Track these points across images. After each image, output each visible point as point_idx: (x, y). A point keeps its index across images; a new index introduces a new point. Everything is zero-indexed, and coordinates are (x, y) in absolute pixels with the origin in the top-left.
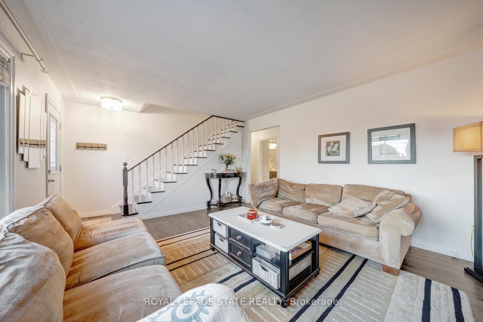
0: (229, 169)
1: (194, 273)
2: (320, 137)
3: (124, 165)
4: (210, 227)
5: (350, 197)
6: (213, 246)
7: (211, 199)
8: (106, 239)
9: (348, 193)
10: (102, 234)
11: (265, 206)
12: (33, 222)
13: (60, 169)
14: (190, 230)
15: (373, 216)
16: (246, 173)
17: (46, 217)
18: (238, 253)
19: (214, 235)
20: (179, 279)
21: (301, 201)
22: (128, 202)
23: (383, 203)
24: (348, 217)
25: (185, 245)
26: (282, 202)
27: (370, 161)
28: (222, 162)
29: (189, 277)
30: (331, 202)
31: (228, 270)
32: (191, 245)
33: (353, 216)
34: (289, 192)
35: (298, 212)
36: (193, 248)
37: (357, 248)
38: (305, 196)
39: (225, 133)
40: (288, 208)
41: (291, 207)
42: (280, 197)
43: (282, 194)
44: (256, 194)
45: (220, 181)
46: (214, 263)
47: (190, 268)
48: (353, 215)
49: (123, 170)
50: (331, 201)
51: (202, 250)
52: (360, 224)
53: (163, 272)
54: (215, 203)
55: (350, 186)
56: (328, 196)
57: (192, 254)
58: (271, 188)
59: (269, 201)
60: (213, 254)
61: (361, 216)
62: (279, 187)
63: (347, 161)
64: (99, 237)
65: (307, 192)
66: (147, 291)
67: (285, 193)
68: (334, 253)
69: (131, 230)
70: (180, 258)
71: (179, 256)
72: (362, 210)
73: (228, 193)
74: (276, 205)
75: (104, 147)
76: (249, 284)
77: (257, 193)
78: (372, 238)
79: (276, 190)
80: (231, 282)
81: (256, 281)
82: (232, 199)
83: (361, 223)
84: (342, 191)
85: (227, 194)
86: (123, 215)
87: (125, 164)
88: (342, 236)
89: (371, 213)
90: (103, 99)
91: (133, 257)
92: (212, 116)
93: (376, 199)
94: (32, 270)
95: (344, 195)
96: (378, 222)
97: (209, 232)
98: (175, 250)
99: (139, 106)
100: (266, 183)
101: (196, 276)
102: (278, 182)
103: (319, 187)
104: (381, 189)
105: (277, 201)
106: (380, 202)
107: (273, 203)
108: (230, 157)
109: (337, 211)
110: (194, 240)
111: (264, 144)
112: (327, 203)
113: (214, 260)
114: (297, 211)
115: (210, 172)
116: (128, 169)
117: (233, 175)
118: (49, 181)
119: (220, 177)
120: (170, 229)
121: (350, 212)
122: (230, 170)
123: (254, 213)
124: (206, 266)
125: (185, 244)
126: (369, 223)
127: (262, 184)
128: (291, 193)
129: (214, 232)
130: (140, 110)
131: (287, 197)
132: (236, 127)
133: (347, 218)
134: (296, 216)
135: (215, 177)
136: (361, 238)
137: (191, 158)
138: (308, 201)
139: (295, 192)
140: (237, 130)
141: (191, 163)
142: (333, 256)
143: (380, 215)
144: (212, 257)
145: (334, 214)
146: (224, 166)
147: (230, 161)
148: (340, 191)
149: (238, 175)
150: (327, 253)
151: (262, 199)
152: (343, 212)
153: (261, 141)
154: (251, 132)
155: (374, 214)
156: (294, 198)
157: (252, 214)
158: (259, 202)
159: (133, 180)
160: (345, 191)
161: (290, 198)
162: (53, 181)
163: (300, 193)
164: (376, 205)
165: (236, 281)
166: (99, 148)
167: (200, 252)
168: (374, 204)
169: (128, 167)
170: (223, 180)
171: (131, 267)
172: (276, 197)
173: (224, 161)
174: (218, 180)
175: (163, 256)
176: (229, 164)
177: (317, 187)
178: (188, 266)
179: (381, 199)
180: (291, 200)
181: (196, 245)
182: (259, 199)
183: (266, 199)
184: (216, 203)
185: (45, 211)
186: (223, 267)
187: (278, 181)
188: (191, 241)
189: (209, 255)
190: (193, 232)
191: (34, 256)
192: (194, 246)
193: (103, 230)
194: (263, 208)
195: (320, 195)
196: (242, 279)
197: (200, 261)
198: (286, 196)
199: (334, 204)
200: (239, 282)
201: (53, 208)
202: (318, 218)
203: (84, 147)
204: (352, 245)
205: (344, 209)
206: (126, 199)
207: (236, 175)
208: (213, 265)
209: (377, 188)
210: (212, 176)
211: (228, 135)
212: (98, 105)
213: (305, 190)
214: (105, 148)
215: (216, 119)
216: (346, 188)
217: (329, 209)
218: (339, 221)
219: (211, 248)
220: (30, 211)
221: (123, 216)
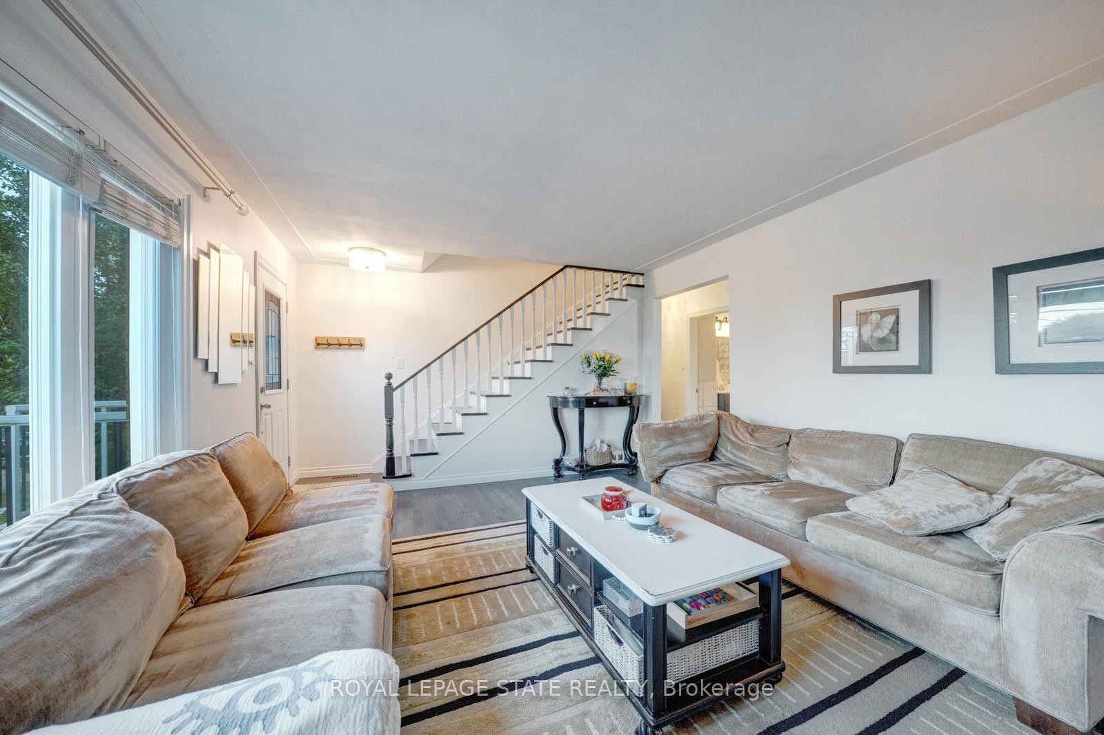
0: (604, 386)
1: (474, 615)
2: (839, 300)
3: (386, 378)
4: (526, 521)
5: (920, 474)
6: (530, 561)
7: (564, 455)
8: (311, 520)
9: (917, 461)
10: (309, 510)
11: (675, 479)
12: (167, 478)
13: (288, 385)
14: (501, 519)
15: (988, 538)
16: (648, 397)
17: (200, 470)
18: (569, 587)
19: (533, 539)
20: (440, 623)
21: (776, 473)
22: (394, 451)
23: (1030, 499)
24: (901, 532)
25: (480, 552)
26: (718, 474)
27: (1004, 366)
28: (588, 370)
29: (461, 623)
30: (861, 482)
31: (547, 623)
32: (492, 553)
33: (917, 529)
34: (744, 449)
35: (754, 502)
36: (493, 559)
37: (923, 627)
38: (787, 462)
39: (597, 303)
40: (731, 491)
41: (738, 488)
42: (723, 459)
43: (725, 452)
44: (651, 449)
45: (581, 414)
46: (523, 603)
47: (470, 604)
48: (916, 526)
49: (385, 387)
50: (862, 479)
51: (511, 567)
52: (934, 558)
53: (362, 603)
54: (570, 465)
55: (927, 442)
56: (852, 465)
57: (485, 573)
58: (696, 435)
59: (687, 468)
60: (530, 581)
61: (949, 534)
62: (719, 434)
63: (925, 366)
64: (302, 514)
65: (792, 449)
66: (306, 638)
67: (735, 451)
68: (853, 628)
69: (358, 509)
70: (459, 577)
71: (459, 573)
72: (951, 516)
73: (602, 442)
74: (702, 480)
75: (359, 343)
76: (584, 666)
77: (656, 446)
78: (975, 605)
79: (710, 440)
80: (544, 654)
81: (600, 665)
82: (613, 457)
83: (938, 553)
84: (898, 455)
85: (598, 446)
86: (385, 475)
87: (389, 376)
88: (875, 584)
89: (986, 525)
90: (351, 251)
91: (327, 563)
92: (566, 266)
93: (1012, 484)
94: (94, 560)
95: (906, 466)
96: (1002, 557)
97: (524, 533)
98: (456, 559)
99: (417, 260)
100: (683, 422)
101: (476, 624)
102: (717, 421)
103: (828, 439)
104: (1035, 455)
105: (705, 470)
106: (1024, 495)
107: (694, 474)
108: (607, 359)
109: (868, 512)
110: (502, 542)
111: (701, 326)
112: (848, 486)
113: (526, 593)
114: (751, 499)
115: (560, 393)
116: (394, 386)
117: (615, 402)
118: (262, 406)
119: (581, 405)
120: (463, 512)
121: (908, 519)
122: (607, 390)
123: (617, 497)
124: (504, 604)
125: (480, 548)
126: (969, 557)
127: (671, 426)
128: (750, 451)
129: (534, 532)
130: (421, 266)
131: (739, 461)
132: (625, 288)
133: (896, 533)
134: (749, 514)
135: (571, 405)
136: (938, 602)
137: (519, 362)
138: (795, 475)
139: (759, 449)
140: (627, 296)
141: (518, 374)
142: (846, 638)
143: (1010, 537)
144: (524, 587)
145: (859, 517)
146: (594, 380)
147: (605, 368)
148: (893, 454)
149: (628, 401)
150: (830, 626)
151: (666, 462)
152: (885, 516)
153: (691, 319)
154: (660, 298)
155: (991, 533)
156: (758, 464)
157: (611, 498)
158: (659, 468)
159: (403, 407)
160: (908, 454)
161: (749, 464)
162: (269, 407)
163: (773, 452)
164: (1009, 504)
165: (556, 654)
166: (351, 345)
167: (503, 572)
168: (1000, 500)
169: (395, 382)
170: (588, 412)
171: (317, 582)
172: (712, 458)
173: (592, 368)
174: (576, 412)
175: (383, 569)
176: (604, 376)
177: (825, 438)
178: (469, 598)
179: (1031, 486)
180: (749, 469)
181: (501, 554)
182: (661, 462)
183: (680, 462)
184: (573, 465)
185: (203, 459)
186: (541, 615)
187: (718, 419)
188: (495, 544)
189: (519, 581)
190: (506, 526)
191: (115, 536)
192: (497, 555)
193: (313, 504)
194: (670, 484)
195: (829, 462)
196: (571, 650)
197: (497, 592)
198: (736, 457)
199: (869, 488)
200: (562, 656)
201: (226, 455)
202: (807, 525)
203: (326, 344)
204: (908, 617)
205: (891, 506)
206: (390, 446)
207: (621, 402)
208: (520, 606)
209: (1019, 449)
210: (565, 402)
211: (603, 307)
212: (344, 263)
213: (788, 444)
214: (361, 345)
215: (575, 273)
216: (913, 444)
217: (849, 503)
218: (867, 540)
219: (527, 566)
220: (173, 458)
221: (384, 478)
